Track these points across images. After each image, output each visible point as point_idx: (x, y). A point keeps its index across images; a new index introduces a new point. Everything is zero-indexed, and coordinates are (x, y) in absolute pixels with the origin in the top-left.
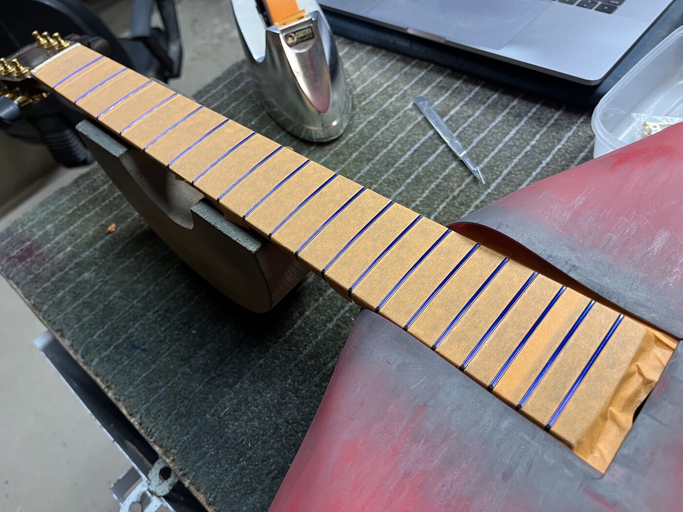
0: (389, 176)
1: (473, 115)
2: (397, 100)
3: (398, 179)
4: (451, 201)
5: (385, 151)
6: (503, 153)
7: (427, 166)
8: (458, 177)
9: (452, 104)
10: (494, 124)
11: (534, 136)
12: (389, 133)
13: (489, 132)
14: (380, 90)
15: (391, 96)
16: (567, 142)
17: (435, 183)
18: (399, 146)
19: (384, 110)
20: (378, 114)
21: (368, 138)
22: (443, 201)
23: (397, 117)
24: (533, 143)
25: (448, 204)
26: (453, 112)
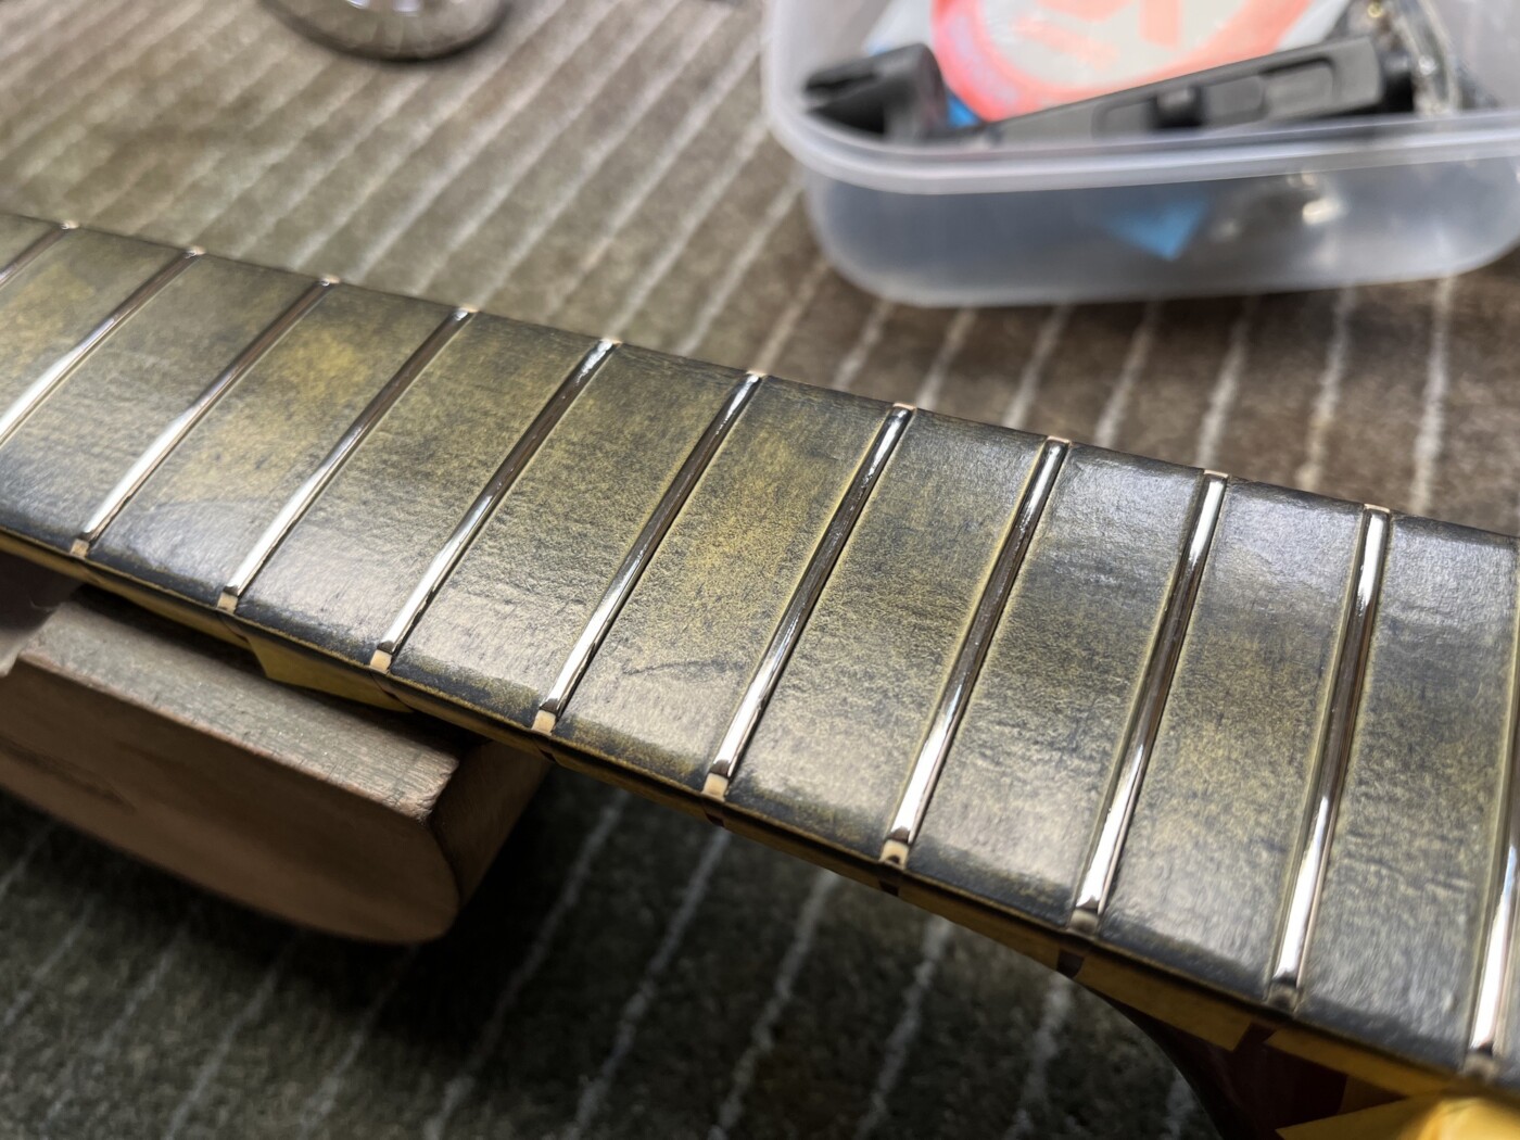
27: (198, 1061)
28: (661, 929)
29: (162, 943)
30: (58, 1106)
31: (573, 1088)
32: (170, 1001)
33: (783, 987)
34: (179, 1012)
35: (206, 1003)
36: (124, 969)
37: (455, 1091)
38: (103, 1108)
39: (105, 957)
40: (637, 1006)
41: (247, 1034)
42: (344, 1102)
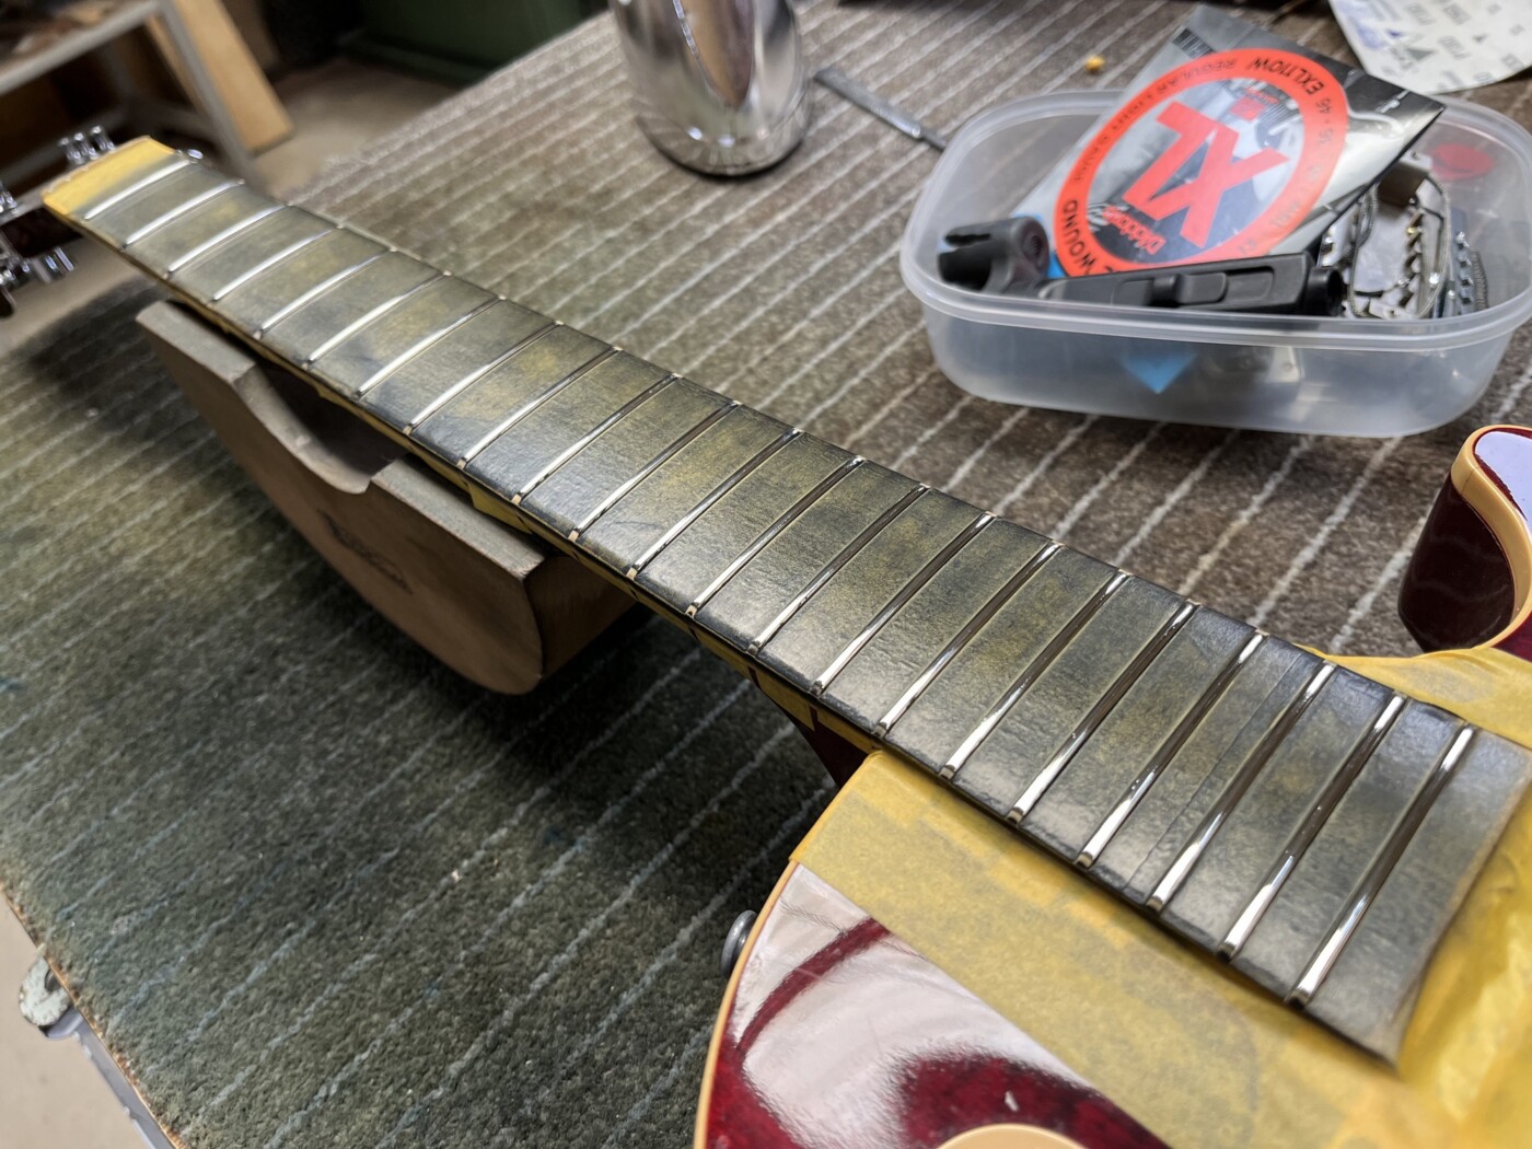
27: (413, 749)
28: (680, 737)
29: (412, 686)
30: (333, 756)
31: (602, 807)
32: (408, 716)
33: (735, 783)
34: (411, 723)
35: (426, 721)
36: (389, 695)
37: (540, 793)
38: (357, 761)
39: (381, 686)
40: (652, 773)
41: (444, 740)
42: (482, 785)
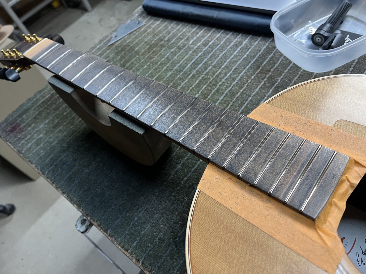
0: (180, 76)
1: (220, 44)
2: (185, 41)
3: (184, 77)
4: (208, 84)
5: (179, 65)
6: (234, 59)
7: (198, 70)
8: (212, 73)
9: (210, 40)
10: (229, 47)
11: (248, 50)
12: (180, 56)
13: (227, 51)
14: (177, 37)
15: (182, 39)
16: (263, 51)
17: (201, 77)
18: (185, 62)
19: (179, 46)
20: (176, 48)
21: (171, 60)
22: (205, 85)
23: (184, 48)
24: (247, 53)
25: (207, 86)
26: (210, 43)
